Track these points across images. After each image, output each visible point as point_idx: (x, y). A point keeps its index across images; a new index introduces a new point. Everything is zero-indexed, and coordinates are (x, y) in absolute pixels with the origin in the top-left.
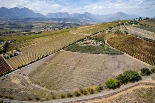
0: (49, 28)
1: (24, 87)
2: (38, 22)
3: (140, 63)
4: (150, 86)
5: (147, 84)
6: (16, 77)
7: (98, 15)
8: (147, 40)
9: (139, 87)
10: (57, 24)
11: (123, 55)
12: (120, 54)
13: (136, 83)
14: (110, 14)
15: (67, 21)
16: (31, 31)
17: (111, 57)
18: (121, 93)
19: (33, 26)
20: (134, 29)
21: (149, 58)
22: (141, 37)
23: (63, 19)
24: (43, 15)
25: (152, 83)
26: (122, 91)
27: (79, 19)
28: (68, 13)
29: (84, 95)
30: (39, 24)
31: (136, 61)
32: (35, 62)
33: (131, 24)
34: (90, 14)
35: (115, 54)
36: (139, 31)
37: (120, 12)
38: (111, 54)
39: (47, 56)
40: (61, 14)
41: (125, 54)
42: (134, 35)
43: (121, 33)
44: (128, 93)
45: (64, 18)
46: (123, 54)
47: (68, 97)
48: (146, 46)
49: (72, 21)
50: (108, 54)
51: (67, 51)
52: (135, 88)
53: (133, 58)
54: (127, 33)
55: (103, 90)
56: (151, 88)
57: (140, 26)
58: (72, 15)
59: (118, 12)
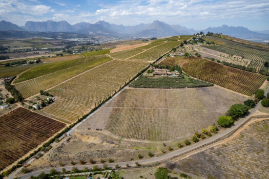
0: (44, 52)
1: (113, 145)
2: (11, 39)
3: (237, 95)
4: (262, 119)
5: (258, 117)
6: (87, 134)
7: (121, 26)
8: (228, 65)
9: (252, 121)
10: (55, 43)
11: (213, 87)
12: (210, 86)
13: (247, 118)
14: (142, 25)
15: (70, 38)
16: (8, 58)
17: (200, 90)
18: (240, 131)
19: (7, 49)
20: (204, 50)
21: (242, 87)
22: (219, 62)
23: (62, 34)
24: (16, 26)
25: (263, 115)
26: (239, 128)
27: (91, 33)
28: (68, 22)
29: (203, 139)
30: (16, 43)
31: (233, 93)
32: (98, 110)
33: (196, 42)
34: (107, 24)
35: (203, 86)
36: (211, 52)
37: (158, 21)
38: (200, 87)
39: (110, 98)
40: (54, 24)
41: (215, 85)
42: (210, 59)
43: (193, 58)
44: (246, 130)
45: (64, 32)
46: (212, 85)
47: (187, 145)
48: (232, 74)
49: (79, 37)
50: (196, 87)
51: (135, 87)
52: (249, 123)
53: (226, 89)
54: (200, 56)
55: (219, 130)
56: (264, 121)
57: (208, 45)
58: (75, 25)
59: (155, 22)
